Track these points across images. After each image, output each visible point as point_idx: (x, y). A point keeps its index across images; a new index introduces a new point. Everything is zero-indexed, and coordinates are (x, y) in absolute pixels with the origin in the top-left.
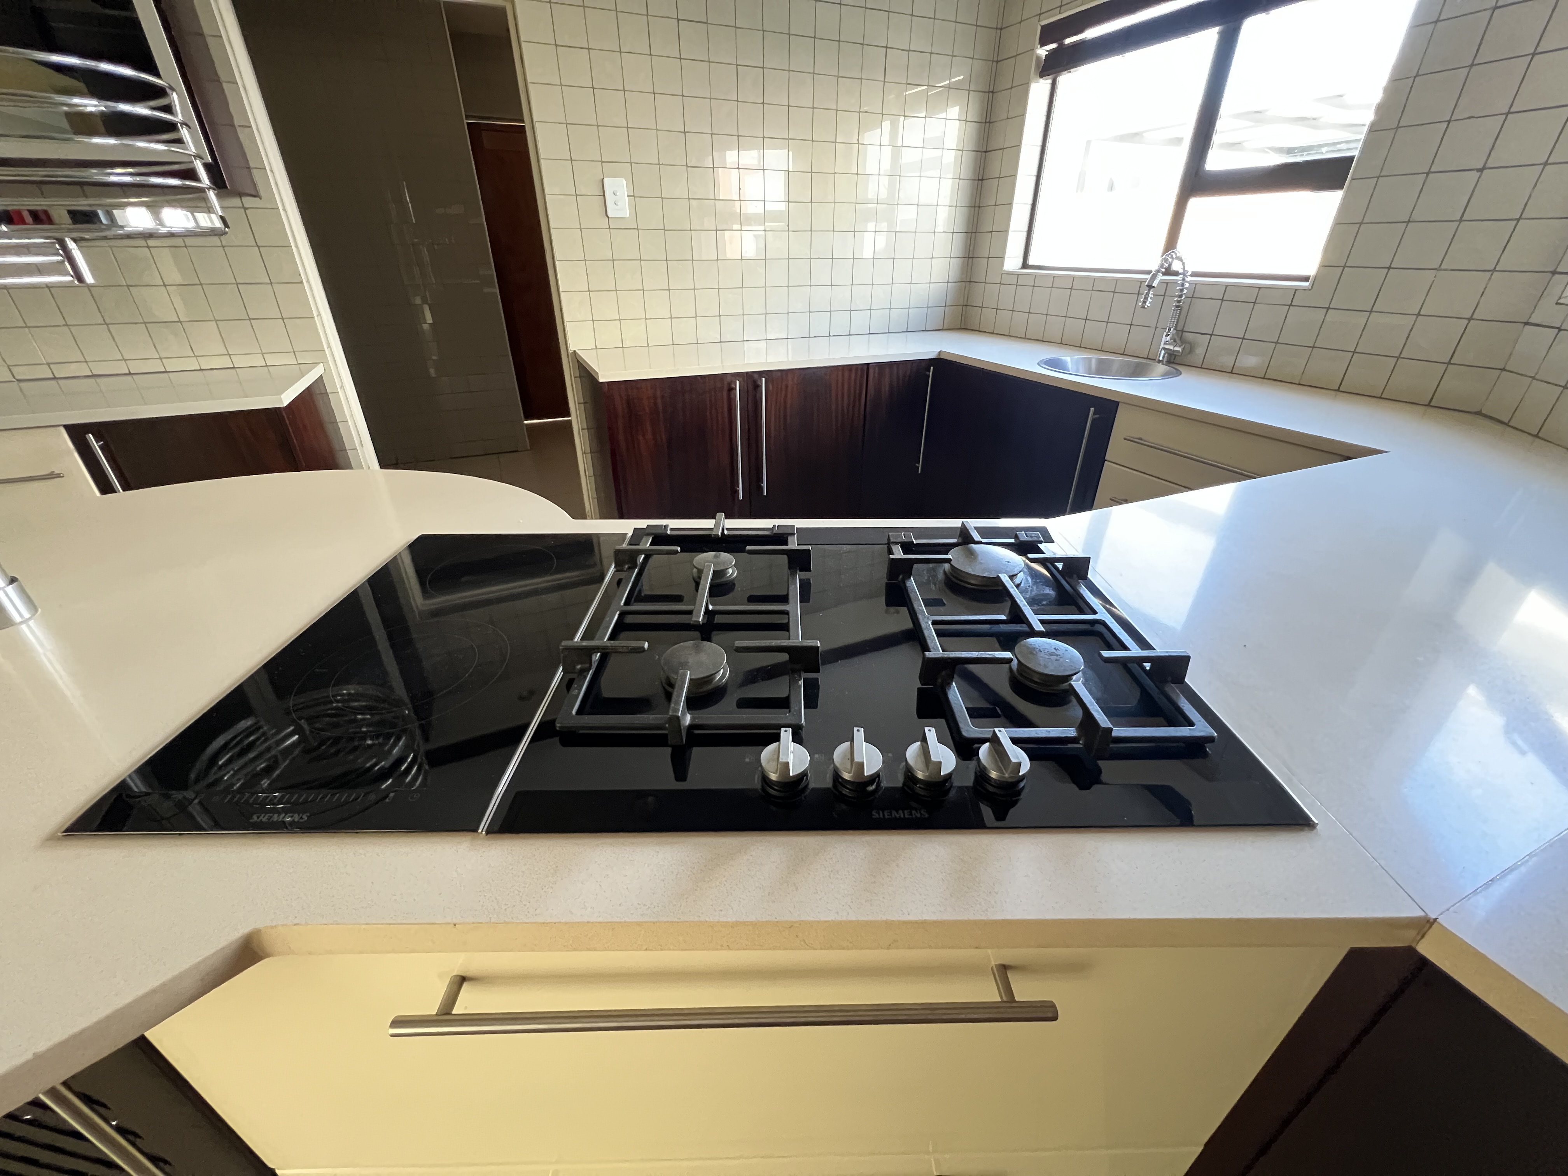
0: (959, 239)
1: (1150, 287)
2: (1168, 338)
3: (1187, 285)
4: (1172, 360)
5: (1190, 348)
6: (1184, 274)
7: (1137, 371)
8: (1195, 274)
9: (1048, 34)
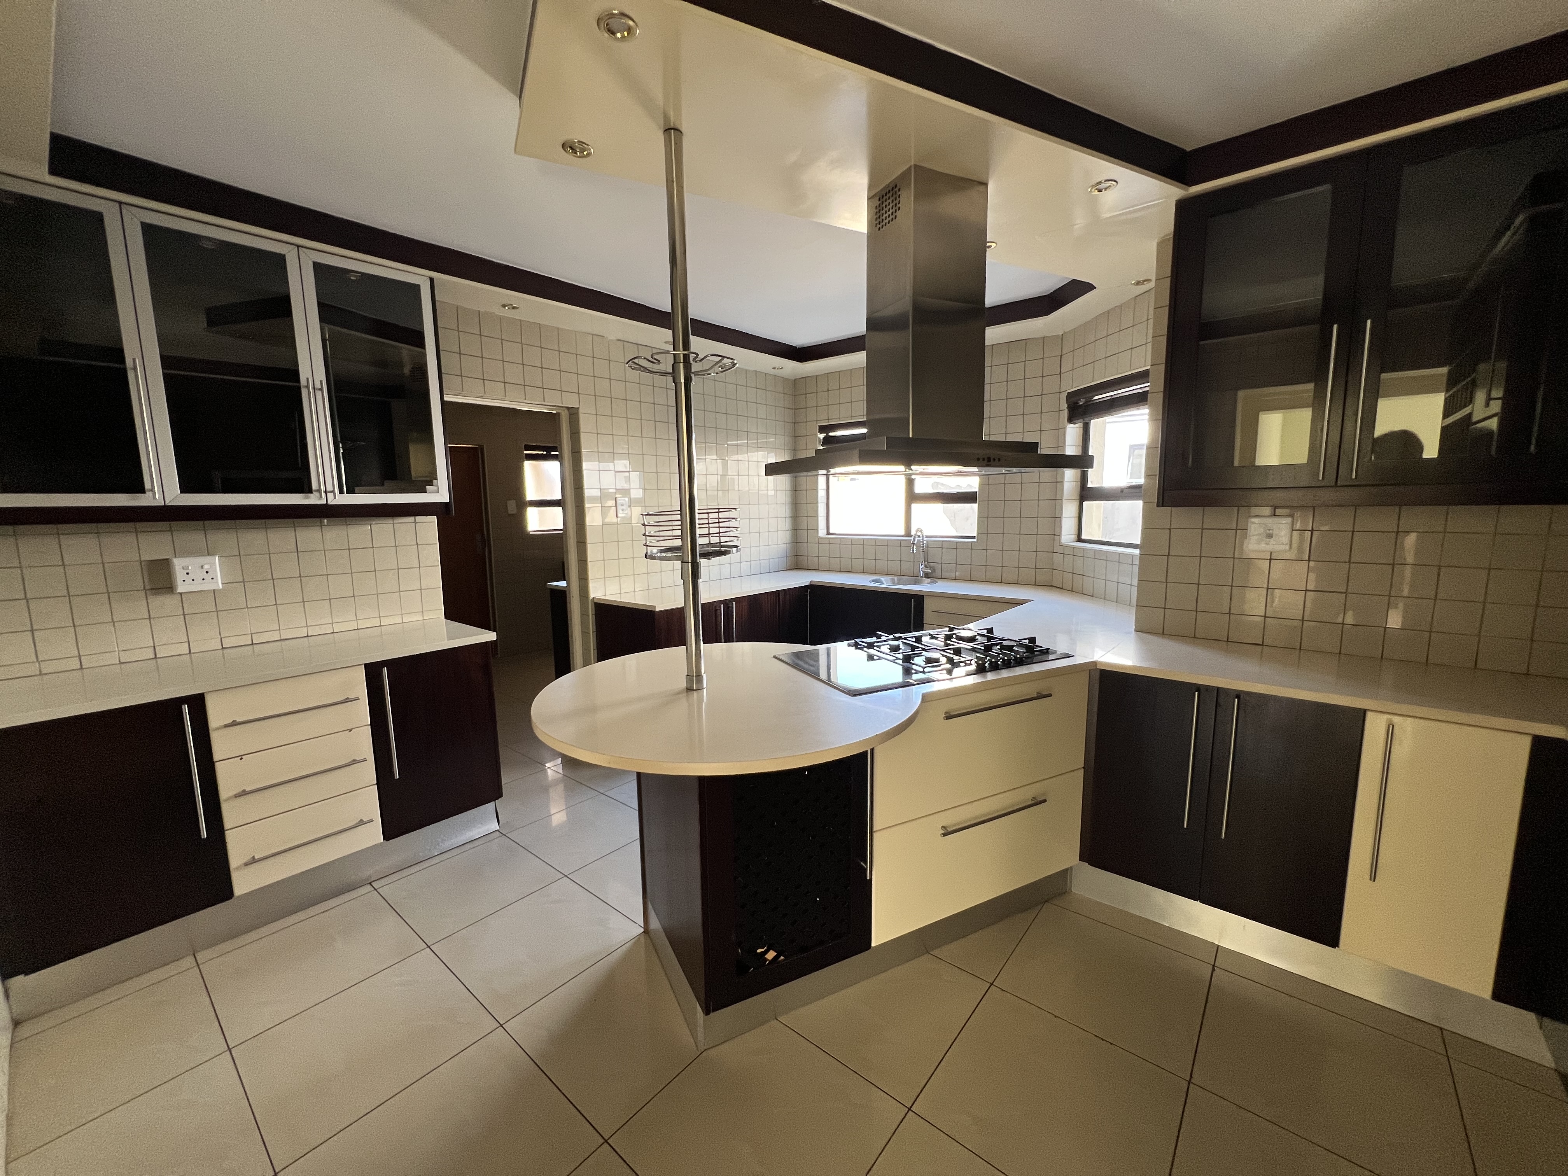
0: (789, 521)
1: (913, 544)
2: (923, 566)
3: (925, 542)
4: (927, 576)
5: (934, 570)
6: (923, 536)
7: (916, 583)
8: (927, 537)
9: (822, 429)
